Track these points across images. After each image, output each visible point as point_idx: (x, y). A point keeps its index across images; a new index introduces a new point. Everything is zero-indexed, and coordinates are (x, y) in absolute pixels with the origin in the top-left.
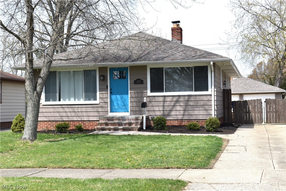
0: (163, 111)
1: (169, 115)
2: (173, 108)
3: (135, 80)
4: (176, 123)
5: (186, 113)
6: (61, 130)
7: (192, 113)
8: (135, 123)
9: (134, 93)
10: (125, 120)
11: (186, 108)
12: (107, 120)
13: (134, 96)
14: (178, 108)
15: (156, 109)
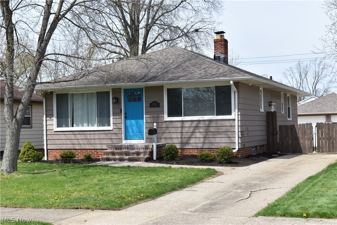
0: (181, 138)
1: (187, 143)
2: (192, 135)
3: (151, 102)
4: (196, 153)
5: (207, 141)
6: (66, 160)
7: (212, 140)
8: (143, 153)
9: (149, 118)
10: (134, 149)
11: (206, 135)
12: (115, 149)
13: (149, 121)
14: (198, 135)
15: (174, 136)
